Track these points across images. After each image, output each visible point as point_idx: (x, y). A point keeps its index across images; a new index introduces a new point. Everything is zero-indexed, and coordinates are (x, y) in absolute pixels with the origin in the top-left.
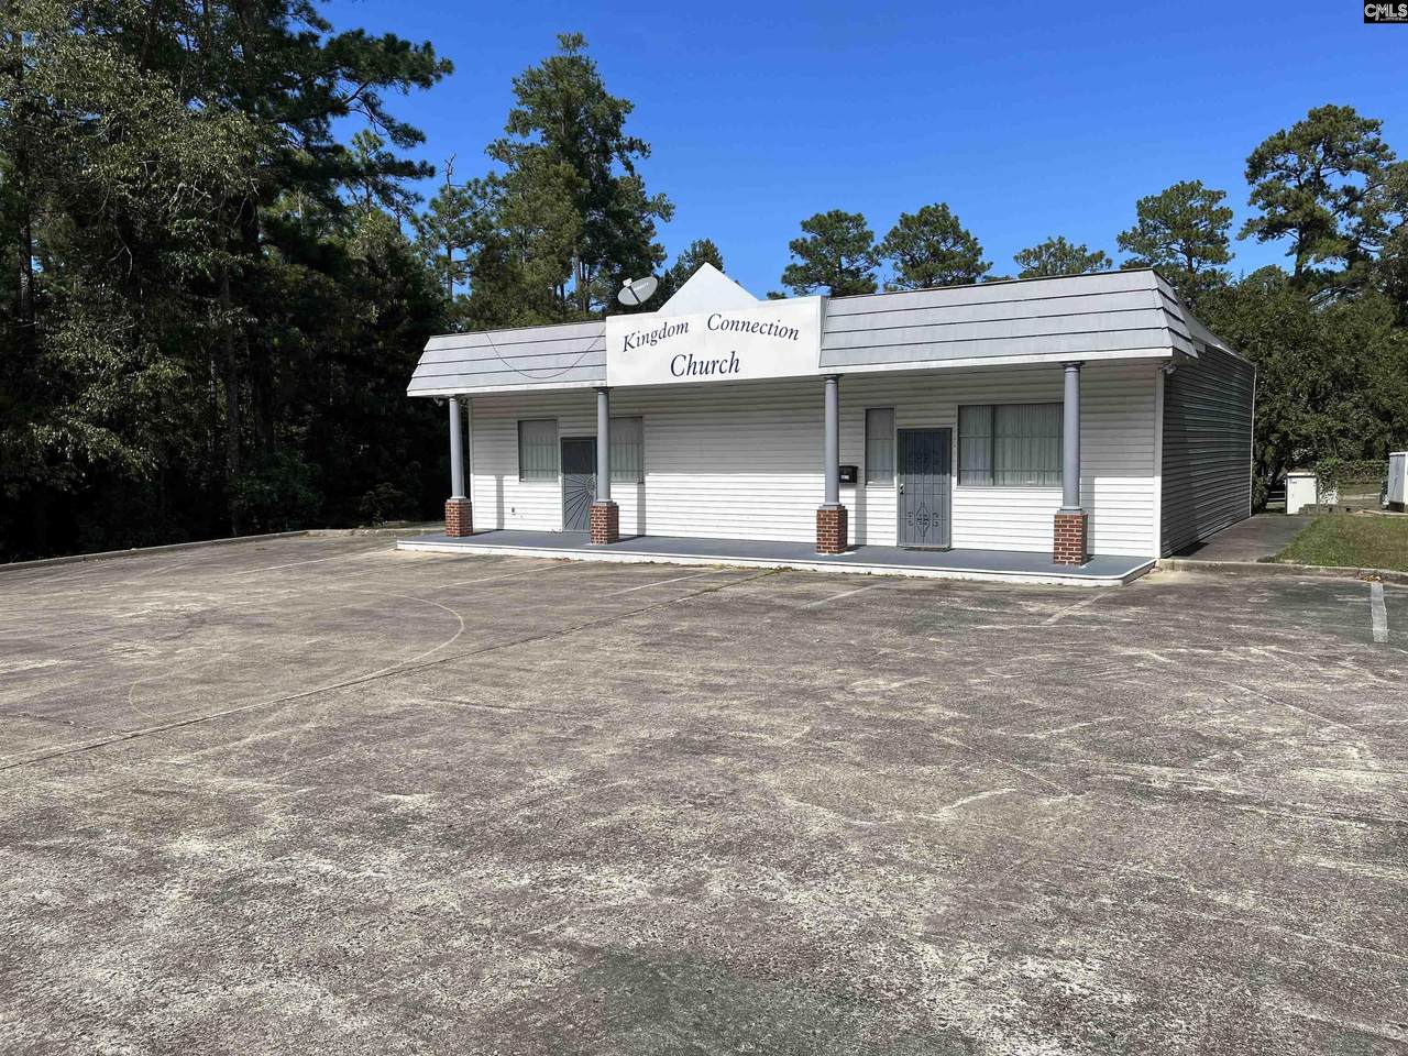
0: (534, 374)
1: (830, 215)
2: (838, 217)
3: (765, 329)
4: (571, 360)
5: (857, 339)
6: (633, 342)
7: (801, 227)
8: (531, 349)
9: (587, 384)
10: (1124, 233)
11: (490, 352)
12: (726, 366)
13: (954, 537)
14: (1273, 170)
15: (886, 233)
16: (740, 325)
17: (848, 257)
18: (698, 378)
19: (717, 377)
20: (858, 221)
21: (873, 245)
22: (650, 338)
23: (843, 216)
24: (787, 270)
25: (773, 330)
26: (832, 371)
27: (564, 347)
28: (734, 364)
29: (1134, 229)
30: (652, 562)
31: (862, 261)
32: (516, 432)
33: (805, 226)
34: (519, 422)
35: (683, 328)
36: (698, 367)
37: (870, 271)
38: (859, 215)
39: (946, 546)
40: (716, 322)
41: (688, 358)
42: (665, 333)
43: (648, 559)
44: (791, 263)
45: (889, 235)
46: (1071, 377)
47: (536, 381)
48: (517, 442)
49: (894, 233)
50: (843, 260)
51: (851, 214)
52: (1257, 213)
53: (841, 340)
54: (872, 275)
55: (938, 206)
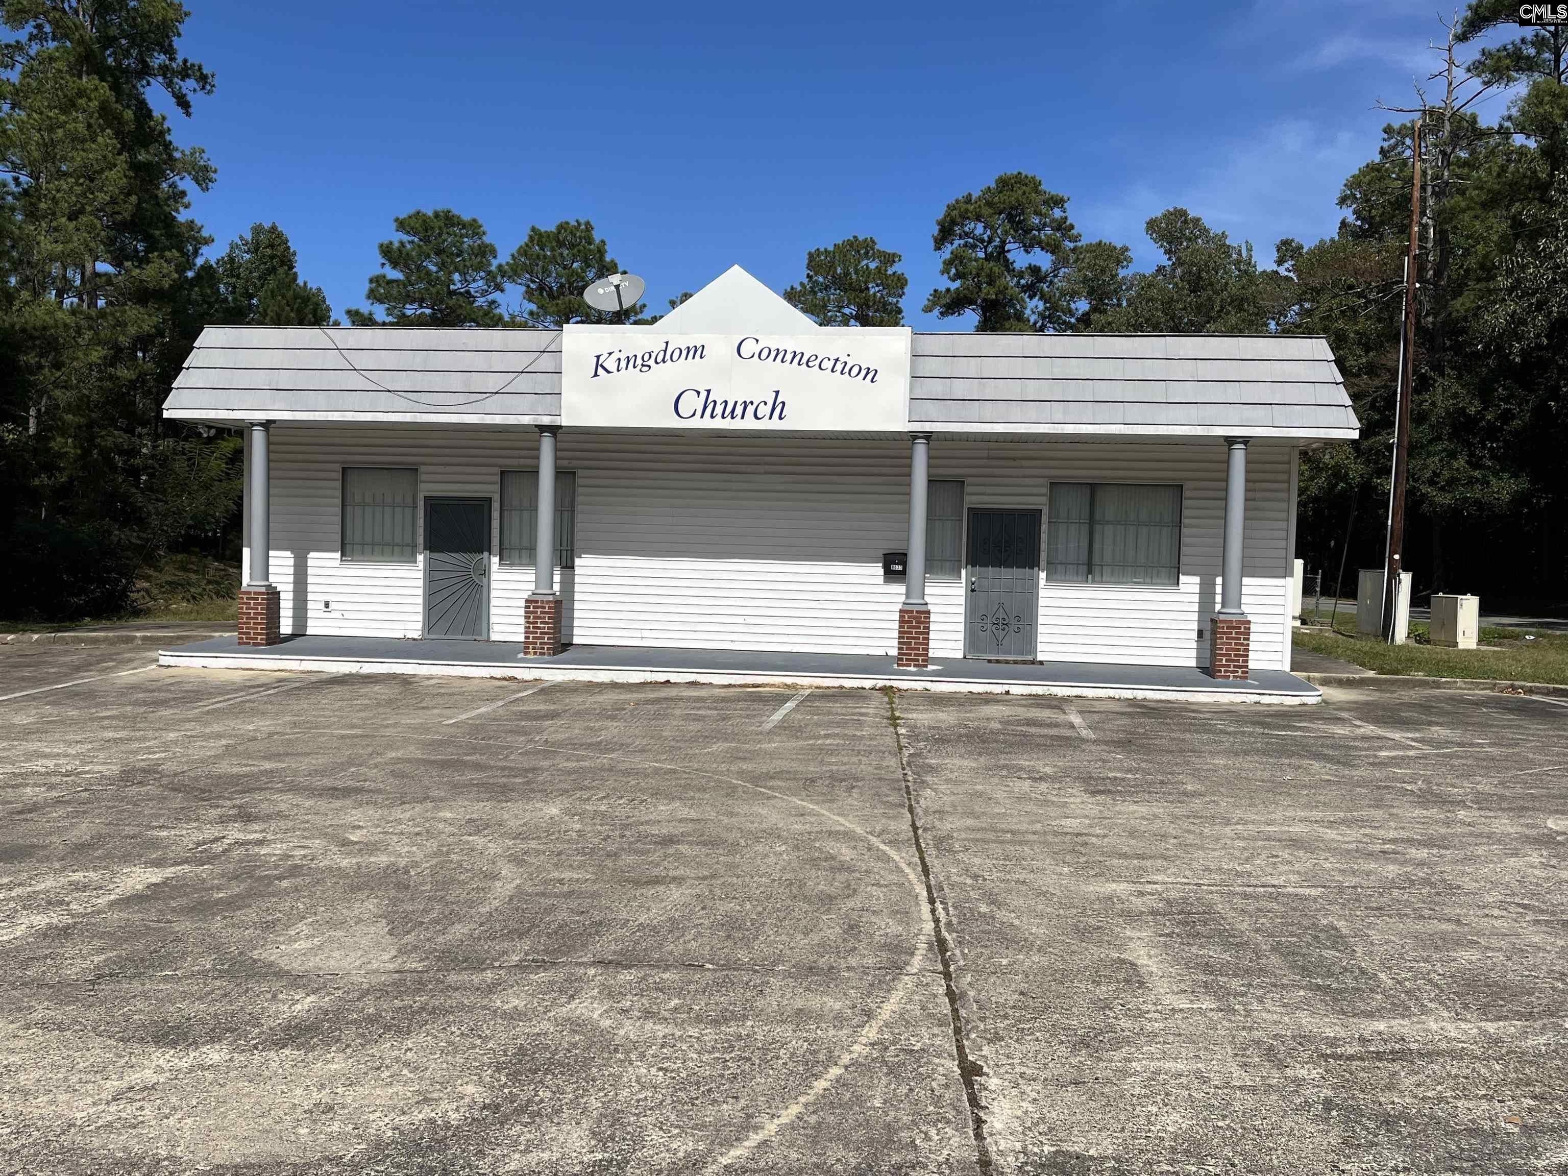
0: (423, 397)
1: (437, 215)
2: (448, 219)
3: (828, 365)
4: (493, 382)
5: (960, 389)
6: (611, 364)
7: (394, 226)
8: (417, 361)
9: (526, 420)
10: (792, 288)
11: (332, 359)
12: (764, 410)
13: (1040, 647)
14: (961, 238)
15: (514, 250)
16: (789, 357)
17: (463, 274)
18: (719, 424)
19: (749, 424)
20: (474, 228)
21: (495, 263)
22: (639, 361)
23: (456, 220)
24: (371, 281)
25: (839, 367)
26: (928, 427)
27: (479, 361)
28: (778, 407)
29: (802, 284)
30: (668, 682)
31: (480, 283)
32: (338, 484)
33: (401, 225)
34: (344, 470)
35: (697, 351)
36: (719, 409)
37: (490, 297)
38: (475, 220)
39: (1030, 658)
40: (749, 348)
41: (704, 394)
42: (665, 356)
43: (661, 677)
44: (379, 271)
45: (519, 251)
46: (1239, 456)
47: (433, 409)
48: (338, 501)
49: (524, 251)
50: (456, 277)
51: (466, 217)
52: (945, 284)
53: (937, 388)
54: (494, 302)
55: (579, 224)
